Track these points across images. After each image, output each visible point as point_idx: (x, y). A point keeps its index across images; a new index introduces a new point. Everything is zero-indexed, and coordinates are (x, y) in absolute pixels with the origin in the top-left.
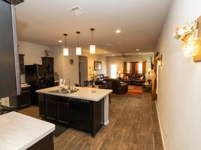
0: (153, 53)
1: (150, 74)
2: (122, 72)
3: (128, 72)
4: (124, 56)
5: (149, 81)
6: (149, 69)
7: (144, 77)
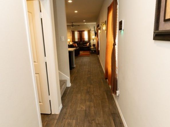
0: (95, 23)
1: (94, 40)
2: (71, 40)
3: (76, 40)
4: (73, 25)
5: (94, 45)
6: (93, 37)
7: (90, 44)
